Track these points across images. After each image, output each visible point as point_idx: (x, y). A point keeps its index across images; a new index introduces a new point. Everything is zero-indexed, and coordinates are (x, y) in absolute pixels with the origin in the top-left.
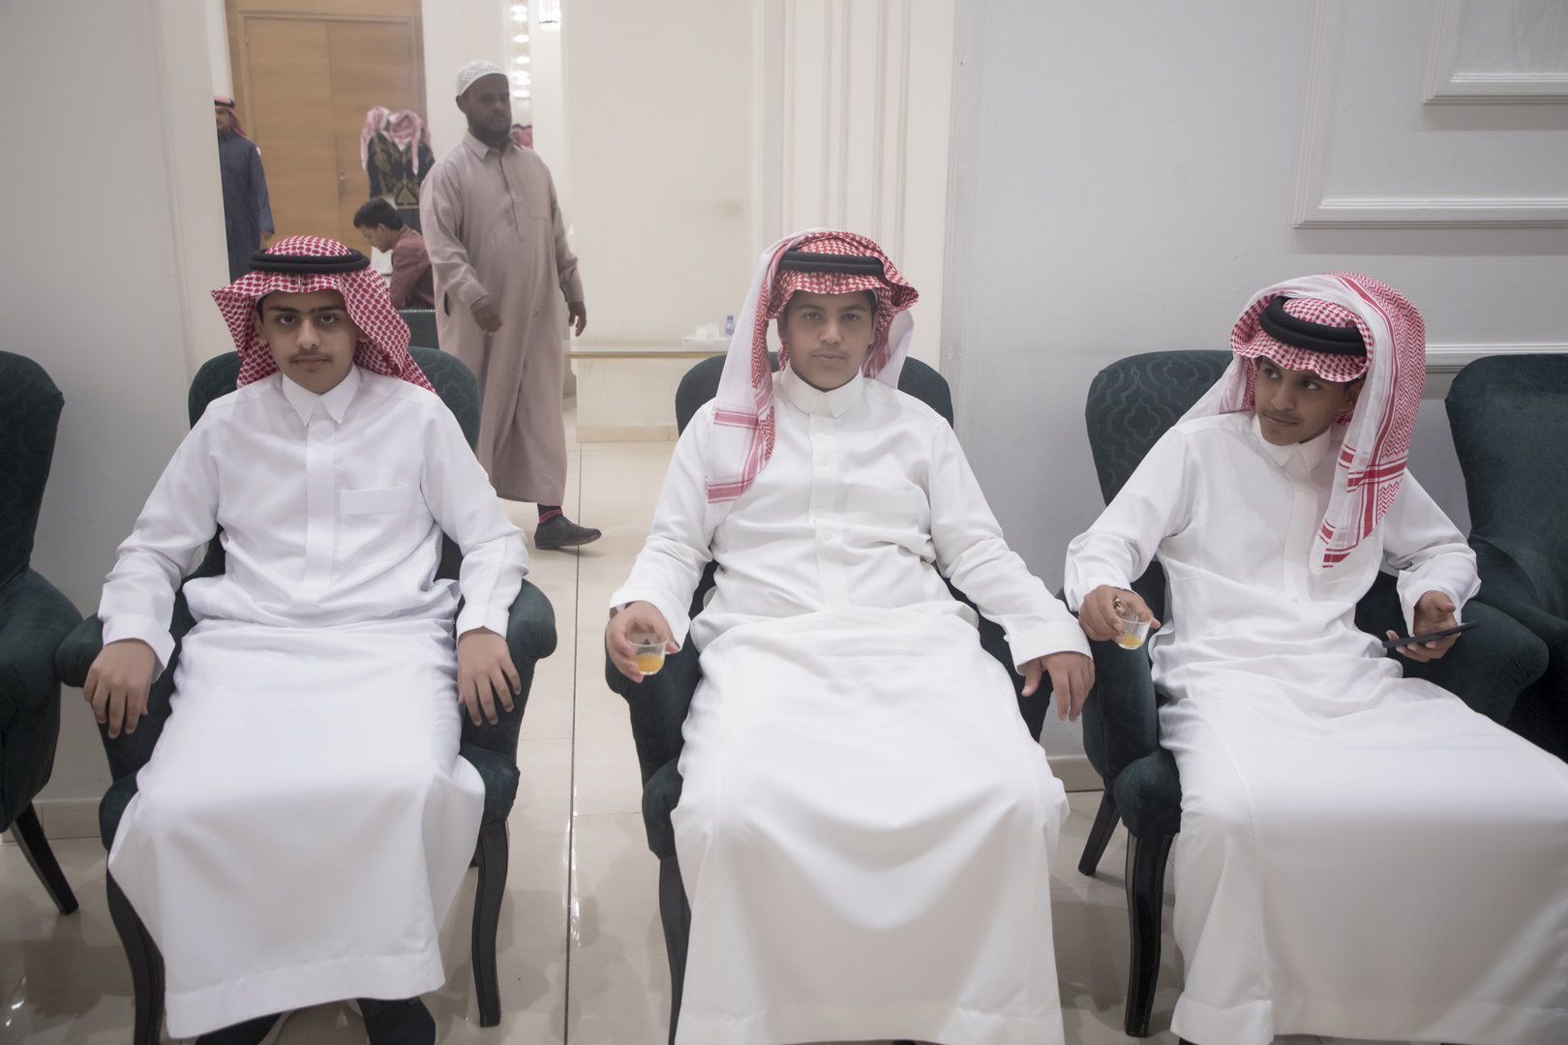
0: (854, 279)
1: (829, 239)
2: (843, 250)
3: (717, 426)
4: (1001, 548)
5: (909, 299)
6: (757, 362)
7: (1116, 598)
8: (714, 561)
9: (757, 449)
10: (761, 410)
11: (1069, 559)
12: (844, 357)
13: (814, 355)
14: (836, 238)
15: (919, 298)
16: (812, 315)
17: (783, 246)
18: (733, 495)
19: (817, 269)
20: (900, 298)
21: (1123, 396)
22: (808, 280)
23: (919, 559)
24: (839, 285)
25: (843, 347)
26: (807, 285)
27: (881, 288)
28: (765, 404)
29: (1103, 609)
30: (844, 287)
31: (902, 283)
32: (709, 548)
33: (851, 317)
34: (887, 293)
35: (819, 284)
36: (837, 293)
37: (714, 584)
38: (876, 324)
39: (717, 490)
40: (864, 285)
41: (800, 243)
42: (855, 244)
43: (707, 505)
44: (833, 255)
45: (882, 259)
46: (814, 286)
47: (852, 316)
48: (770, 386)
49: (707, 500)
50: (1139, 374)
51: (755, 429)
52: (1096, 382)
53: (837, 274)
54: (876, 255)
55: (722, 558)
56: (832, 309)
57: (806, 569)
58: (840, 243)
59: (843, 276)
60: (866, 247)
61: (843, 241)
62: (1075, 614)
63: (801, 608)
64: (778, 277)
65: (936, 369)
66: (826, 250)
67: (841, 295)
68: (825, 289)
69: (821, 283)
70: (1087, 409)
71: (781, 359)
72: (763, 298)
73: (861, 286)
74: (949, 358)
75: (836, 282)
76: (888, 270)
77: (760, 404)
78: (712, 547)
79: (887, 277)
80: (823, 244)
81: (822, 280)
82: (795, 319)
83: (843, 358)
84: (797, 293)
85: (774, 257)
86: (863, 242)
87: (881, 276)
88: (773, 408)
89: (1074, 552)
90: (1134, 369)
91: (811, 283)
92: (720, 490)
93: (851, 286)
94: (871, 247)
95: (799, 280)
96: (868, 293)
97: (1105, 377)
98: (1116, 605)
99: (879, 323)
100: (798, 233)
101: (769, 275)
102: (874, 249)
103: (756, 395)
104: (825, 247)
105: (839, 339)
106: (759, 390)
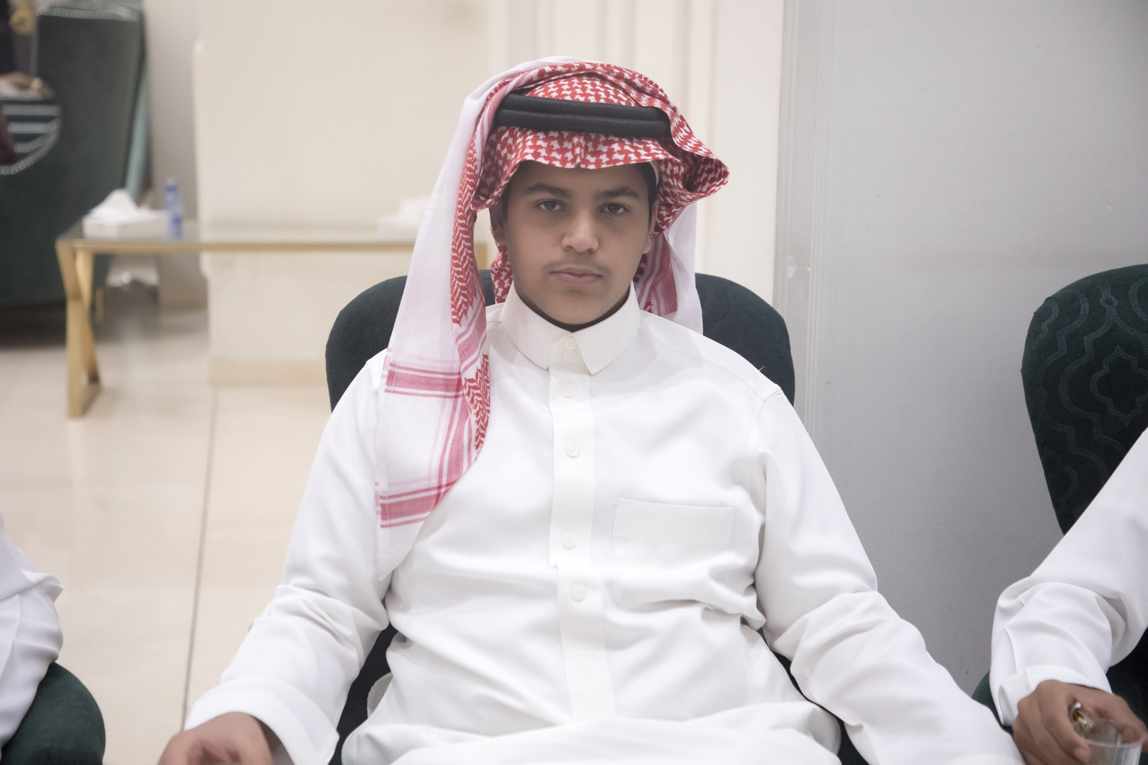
0: (622, 144)
1: (579, 76)
2: (603, 95)
3: (392, 395)
4: (873, 608)
5: (713, 180)
6: (460, 280)
7: (1075, 701)
8: (390, 626)
9: (461, 424)
10: (467, 362)
11: (1001, 626)
12: (602, 275)
13: (552, 271)
14: (591, 74)
15: (730, 178)
16: (550, 204)
17: (501, 86)
18: (422, 510)
19: (558, 127)
20: (696, 176)
21: (1088, 341)
22: (544, 145)
23: (737, 623)
24: (596, 153)
25: (602, 257)
26: (543, 152)
27: (666, 161)
28: (473, 352)
29: (1051, 724)
30: (604, 158)
31: (701, 152)
32: (383, 602)
33: (614, 208)
34: (676, 169)
35: (562, 151)
36: (592, 167)
37: (386, 669)
38: (655, 219)
39: (397, 504)
40: (638, 155)
41: (530, 81)
42: (623, 85)
43: (381, 532)
44: (587, 103)
45: (668, 111)
46: (554, 154)
47: (617, 206)
48: (481, 323)
49: (379, 522)
50: (1116, 302)
51: (457, 397)
52: (1040, 317)
53: (593, 136)
54: (657, 104)
55: (402, 622)
56: (583, 191)
57: (539, 650)
58: (598, 83)
59: (603, 138)
60: (641, 91)
61: (603, 79)
62: (1007, 728)
63: (528, 720)
64: (493, 137)
65: (766, 295)
66: (574, 94)
67: (599, 171)
68: (573, 161)
69: (566, 150)
70: (1024, 363)
71: (498, 276)
72: (469, 171)
73: (633, 157)
74: (790, 275)
75: (591, 149)
76: (677, 130)
77: (465, 352)
78: (387, 601)
79: (676, 140)
80: (570, 84)
81: (568, 145)
82: (521, 208)
83: (599, 276)
84: (525, 166)
85: (486, 105)
86: (637, 81)
87: (665, 139)
88: (486, 357)
89: (1008, 613)
90: (1106, 294)
91: (549, 150)
92: (401, 503)
93: (616, 156)
94: (649, 89)
95: (529, 143)
96: (644, 168)
97: (1055, 308)
98: (1075, 715)
99: (660, 217)
100: (527, 66)
101: (478, 133)
102: (654, 94)
103: (460, 337)
104: (572, 89)
105: (595, 245)
106: (462, 330)
